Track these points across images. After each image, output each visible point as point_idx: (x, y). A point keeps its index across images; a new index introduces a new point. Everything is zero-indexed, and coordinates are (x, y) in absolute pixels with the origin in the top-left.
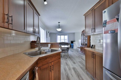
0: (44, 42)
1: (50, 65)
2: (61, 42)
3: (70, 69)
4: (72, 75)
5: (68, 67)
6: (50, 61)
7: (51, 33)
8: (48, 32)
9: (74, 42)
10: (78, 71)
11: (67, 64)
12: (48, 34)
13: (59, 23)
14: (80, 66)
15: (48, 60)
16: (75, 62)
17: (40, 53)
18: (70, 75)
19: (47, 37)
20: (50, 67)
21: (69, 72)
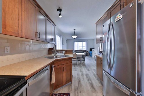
0: (60, 49)
1: (63, 66)
2: (79, 49)
3: (82, 75)
4: (83, 79)
5: (82, 73)
6: (63, 64)
7: (67, 40)
8: (64, 39)
9: (93, 50)
10: (89, 77)
11: (81, 71)
12: (65, 41)
13: (75, 29)
14: (93, 73)
15: (61, 62)
16: (89, 69)
17: (56, 57)
18: (81, 79)
19: (63, 44)
20: (63, 68)
21: (81, 77)
